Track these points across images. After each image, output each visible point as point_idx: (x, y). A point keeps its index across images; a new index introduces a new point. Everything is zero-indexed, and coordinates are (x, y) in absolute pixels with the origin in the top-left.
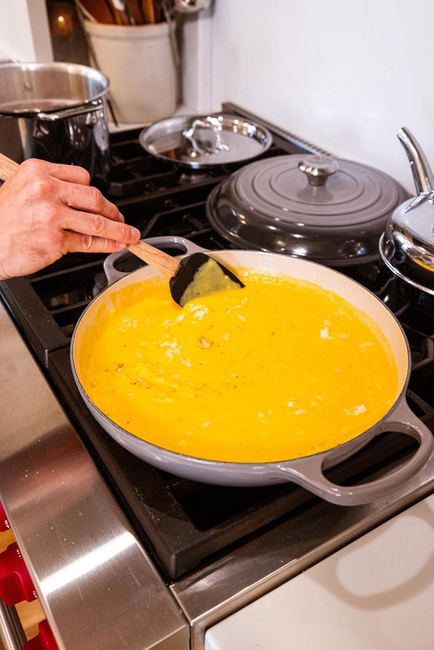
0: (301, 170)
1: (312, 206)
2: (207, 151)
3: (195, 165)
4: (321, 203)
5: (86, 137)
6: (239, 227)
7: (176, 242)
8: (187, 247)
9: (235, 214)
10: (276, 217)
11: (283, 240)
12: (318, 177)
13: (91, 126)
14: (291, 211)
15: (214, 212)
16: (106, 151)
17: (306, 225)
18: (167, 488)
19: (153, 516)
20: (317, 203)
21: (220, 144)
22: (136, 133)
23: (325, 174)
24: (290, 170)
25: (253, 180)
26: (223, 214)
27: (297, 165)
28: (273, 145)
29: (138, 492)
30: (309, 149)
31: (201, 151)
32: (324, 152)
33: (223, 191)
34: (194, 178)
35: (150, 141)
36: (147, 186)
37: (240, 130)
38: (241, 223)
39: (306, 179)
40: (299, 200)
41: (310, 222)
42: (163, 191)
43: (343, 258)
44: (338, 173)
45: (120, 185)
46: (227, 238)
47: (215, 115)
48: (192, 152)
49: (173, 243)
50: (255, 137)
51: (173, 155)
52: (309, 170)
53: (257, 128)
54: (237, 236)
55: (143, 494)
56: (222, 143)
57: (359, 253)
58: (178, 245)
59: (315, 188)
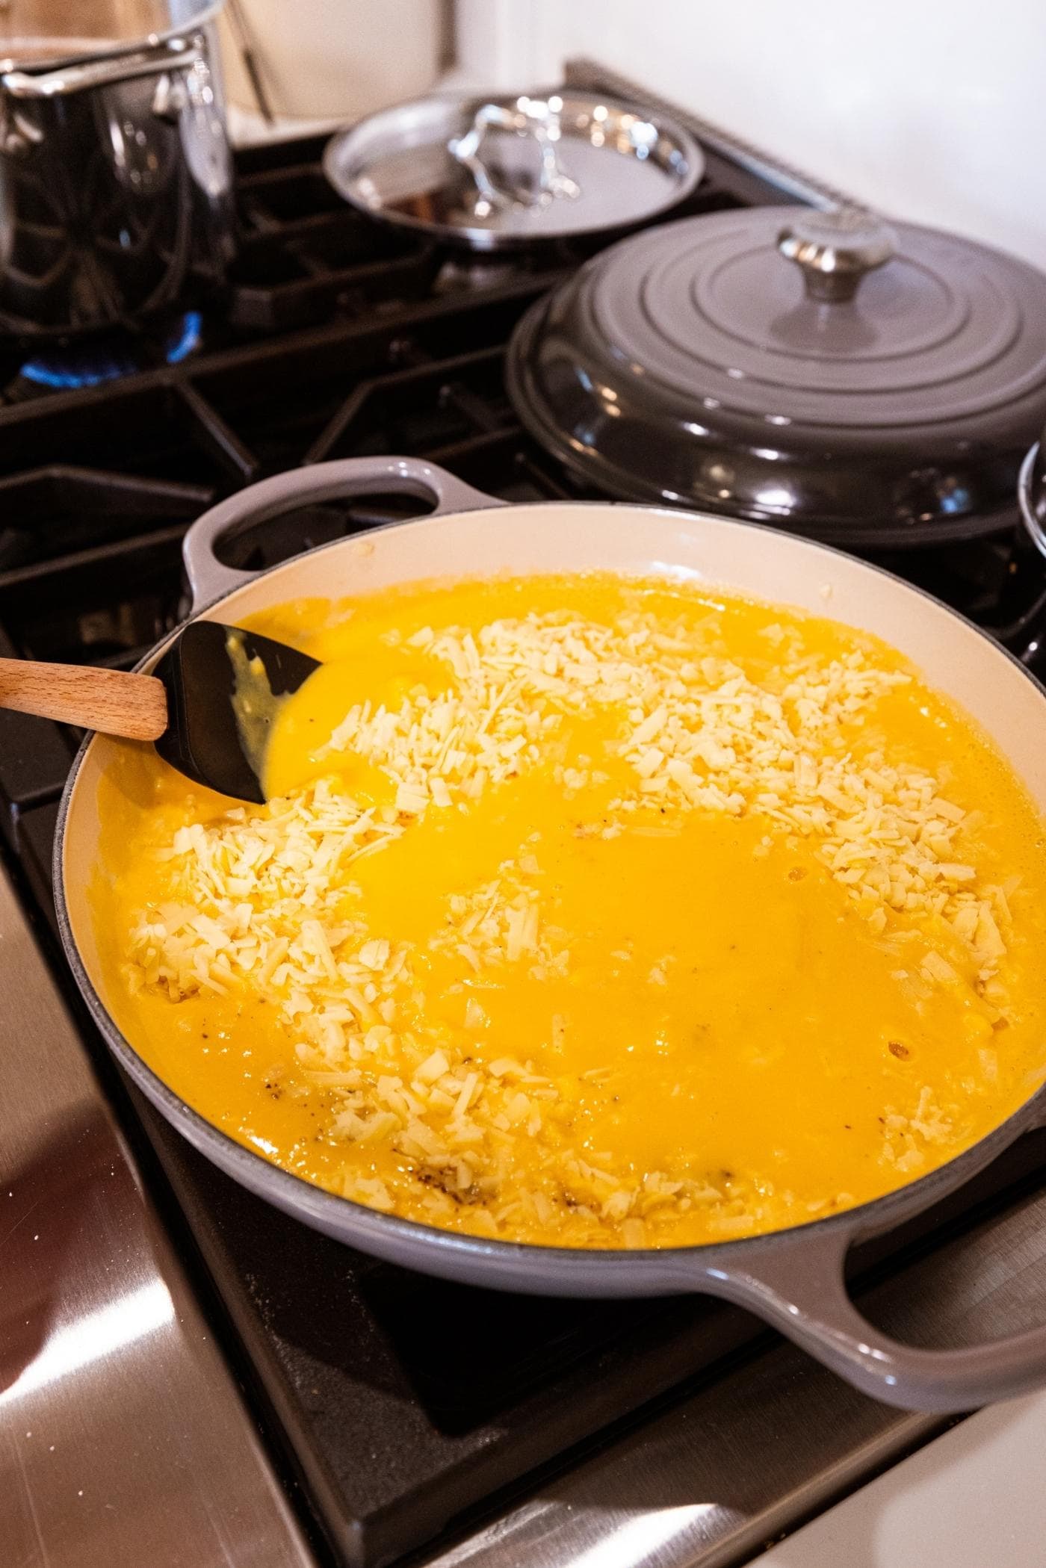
1: (813, 364)
2: (515, 199)
3: (481, 237)
4: (842, 355)
5: (162, 154)
6: (600, 422)
7: (404, 473)
8: (440, 492)
9: (587, 384)
10: (709, 397)
11: (727, 465)
12: (837, 275)
13: (170, 119)
14: (751, 379)
15: (529, 380)
16: (222, 198)
17: (797, 422)
18: (348, 1277)
19: (297, 1378)
20: (831, 355)
21: (551, 174)
22: (315, 147)
23: (855, 267)
24: (751, 253)
25: (644, 282)
26: (553, 384)
27: (772, 239)
28: (704, 181)
29: (257, 1292)
31: (502, 199)
32: (847, 203)
33: (557, 315)
34: (480, 277)
35: (356, 172)
36: (343, 299)
37: (612, 138)
38: (602, 412)
39: (798, 280)
40: (777, 345)
41: (807, 413)
42: (391, 311)
43: (902, 524)
44: (893, 267)
45: (265, 296)
46: (562, 456)
47: (542, 95)
48: (477, 200)
49: (396, 478)
50: (654, 158)
51: (424, 209)
52: (809, 255)
53: (662, 133)
54: (592, 452)
55: (270, 1299)
56: (560, 173)
57: (950, 506)
58: (411, 485)
59: (824, 309)
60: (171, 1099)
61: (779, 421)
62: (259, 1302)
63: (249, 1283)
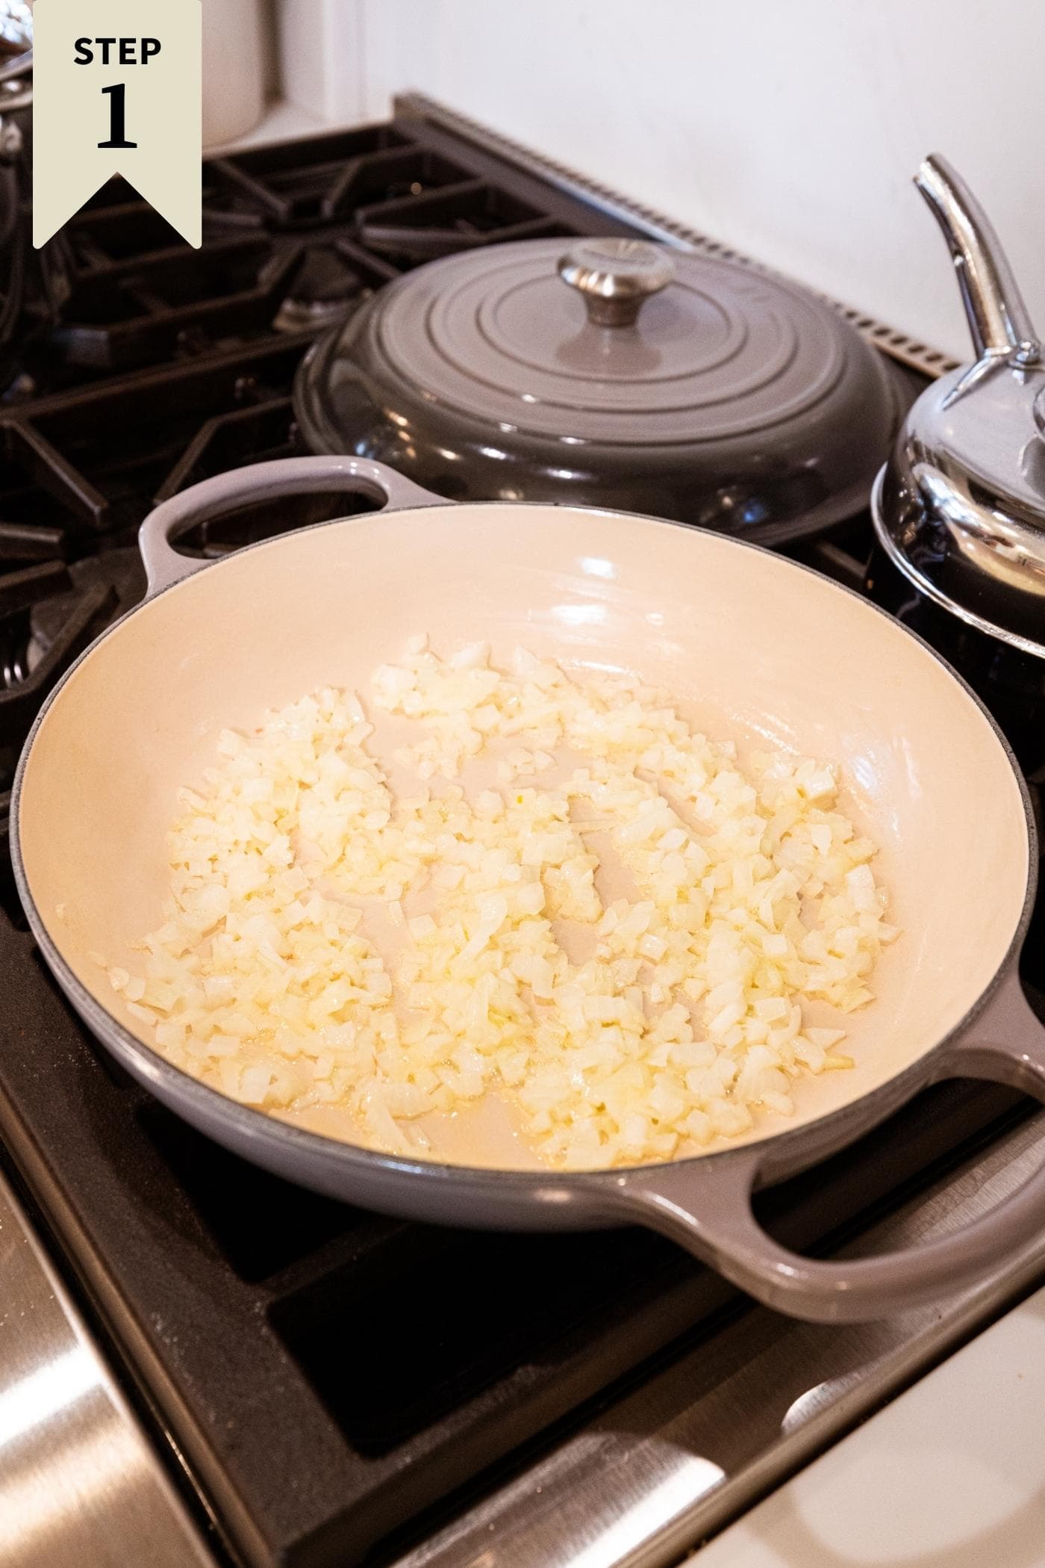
0: (565, 281)
1: (600, 387)
4: (627, 378)
8: (386, 486)
10: (504, 422)
12: (617, 301)
14: (543, 402)
19: (211, 1413)
20: (616, 377)
23: (637, 291)
24: (534, 281)
27: (552, 268)
30: (645, 225)
36: (182, 336)
39: (581, 310)
40: (564, 369)
41: (599, 434)
42: (230, 350)
44: (672, 290)
45: (102, 335)
49: (346, 476)
52: (589, 281)
58: (360, 483)
59: (607, 333)
60: (121, 1031)
61: (571, 441)
62: (167, 1341)
63: (155, 1323)
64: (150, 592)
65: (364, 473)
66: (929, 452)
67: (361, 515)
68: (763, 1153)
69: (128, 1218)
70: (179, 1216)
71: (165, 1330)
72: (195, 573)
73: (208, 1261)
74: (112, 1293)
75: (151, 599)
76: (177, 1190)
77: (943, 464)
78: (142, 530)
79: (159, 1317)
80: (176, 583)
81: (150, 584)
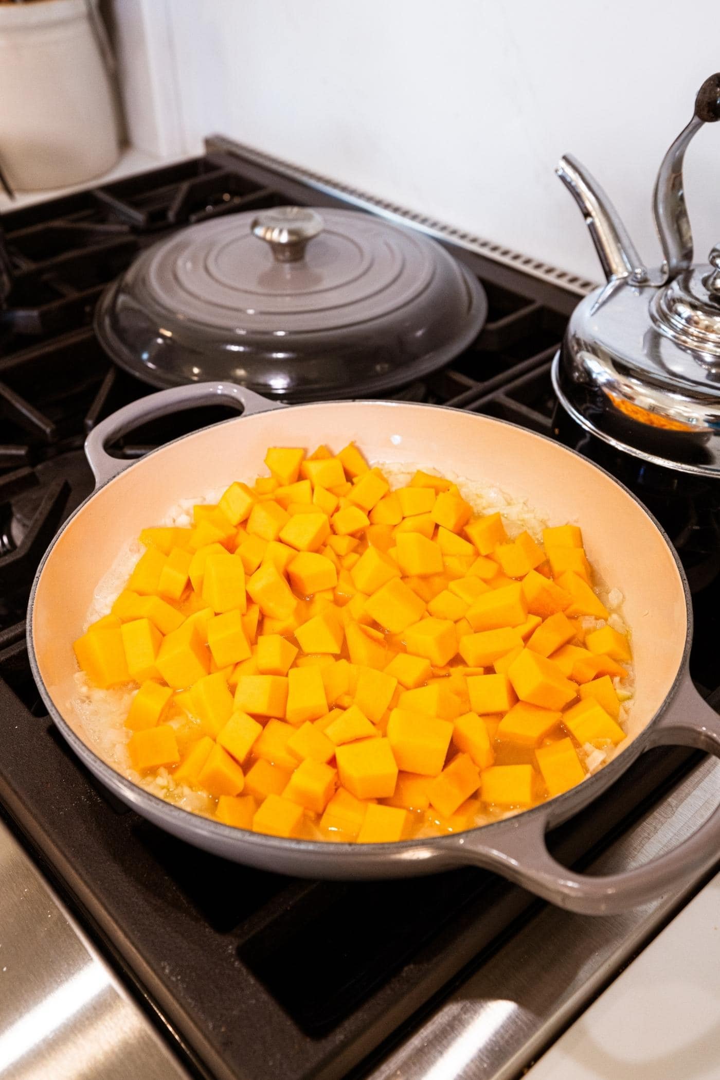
0: (256, 236)
7: (219, 392)
8: (243, 400)
10: (239, 328)
12: (290, 245)
14: (259, 313)
17: (290, 333)
19: (210, 1024)
20: (297, 292)
23: (301, 239)
39: (269, 253)
40: (264, 291)
44: (323, 235)
49: (215, 395)
52: (273, 235)
58: (224, 398)
59: (287, 266)
62: (174, 979)
63: (164, 968)
64: (97, 485)
65: (226, 392)
66: (585, 344)
67: (229, 420)
68: (549, 810)
69: (136, 900)
70: (170, 895)
71: (171, 972)
72: (126, 469)
73: (193, 923)
74: (133, 952)
75: (99, 489)
76: (166, 878)
77: (595, 350)
78: (86, 444)
79: (166, 964)
80: (114, 477)
81: (97, 480)
